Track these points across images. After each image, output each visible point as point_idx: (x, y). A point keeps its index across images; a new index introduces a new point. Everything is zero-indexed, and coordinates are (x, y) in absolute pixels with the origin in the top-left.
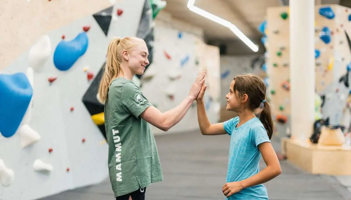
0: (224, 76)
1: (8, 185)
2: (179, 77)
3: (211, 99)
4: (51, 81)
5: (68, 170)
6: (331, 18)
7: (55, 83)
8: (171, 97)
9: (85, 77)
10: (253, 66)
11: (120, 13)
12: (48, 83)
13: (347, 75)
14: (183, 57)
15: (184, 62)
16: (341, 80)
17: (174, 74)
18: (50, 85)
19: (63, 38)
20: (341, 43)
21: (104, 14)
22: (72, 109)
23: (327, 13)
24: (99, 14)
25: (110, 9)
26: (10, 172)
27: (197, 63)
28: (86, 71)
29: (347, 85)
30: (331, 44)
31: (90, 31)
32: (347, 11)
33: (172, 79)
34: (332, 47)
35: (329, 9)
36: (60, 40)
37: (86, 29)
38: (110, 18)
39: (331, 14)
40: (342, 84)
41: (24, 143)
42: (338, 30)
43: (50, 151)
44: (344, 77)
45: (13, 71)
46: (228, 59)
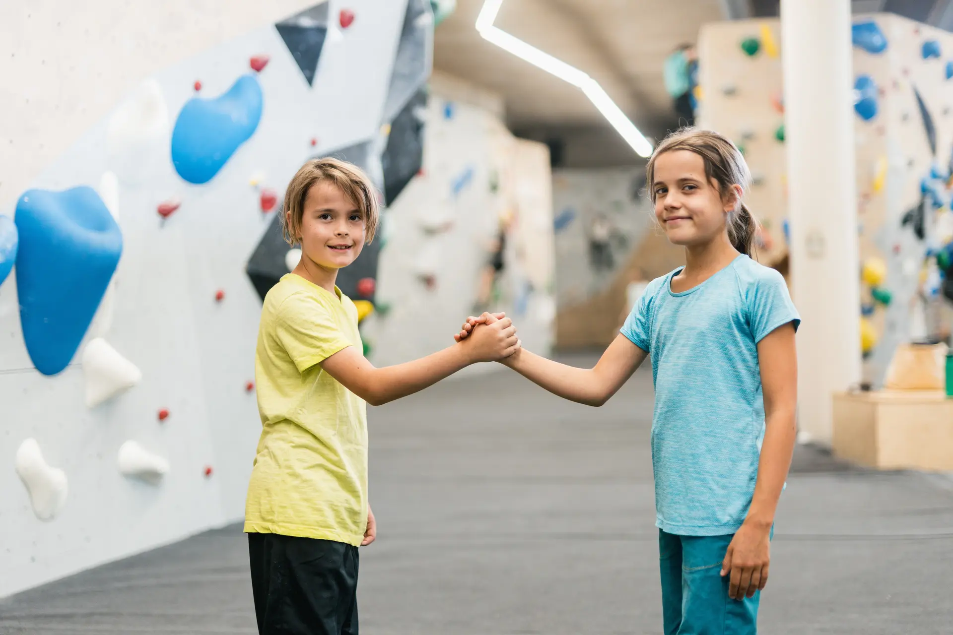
0: (561, 223)
1: (52, 517)
2: (447, 227)
3: (530, 288)
4: (165, 212)
5: (208, 472)
6: (877, 50)
7: (174, 217)
8: (428, 281)
9: (255, 202)
10: (636, 196)
11: (346, 21)
12: (157, 218)
13: (921, 208)
14: (456, 170)
15: (459, 185)
16: (906, 220)
17: (435, 218)
18: (162, 225)
19: (197, 87)
20: (905, 118)
21: (306, 22)
22: (219, 297)
23: (866, 37)
24: (292, 22)
25: (320, 11)
26: (57, 477)
27: (494, 187)
28: (256, 187)
29: (920, 233)
30: (878, 121)
31: (267, 70)
32: (917, 31)
33: (430, 232)
34: (881, 131)
35: (871, 28)
36: (189, 94)
37: (258, 65)
38: (322, 31)
39: (876, 40)
40: (909, 233)
41: (94, 393)
42: (895, 85)
43: (163, 416)
44: (912, 211)
45: (63, 182)
46: (570, 178)
